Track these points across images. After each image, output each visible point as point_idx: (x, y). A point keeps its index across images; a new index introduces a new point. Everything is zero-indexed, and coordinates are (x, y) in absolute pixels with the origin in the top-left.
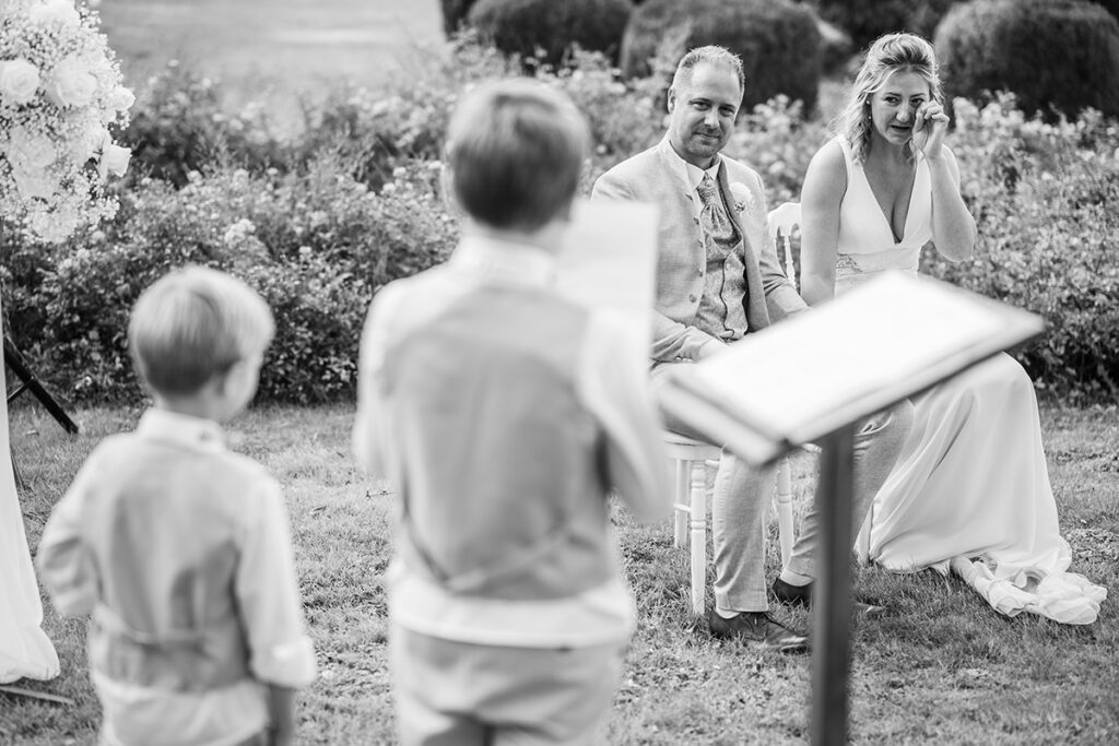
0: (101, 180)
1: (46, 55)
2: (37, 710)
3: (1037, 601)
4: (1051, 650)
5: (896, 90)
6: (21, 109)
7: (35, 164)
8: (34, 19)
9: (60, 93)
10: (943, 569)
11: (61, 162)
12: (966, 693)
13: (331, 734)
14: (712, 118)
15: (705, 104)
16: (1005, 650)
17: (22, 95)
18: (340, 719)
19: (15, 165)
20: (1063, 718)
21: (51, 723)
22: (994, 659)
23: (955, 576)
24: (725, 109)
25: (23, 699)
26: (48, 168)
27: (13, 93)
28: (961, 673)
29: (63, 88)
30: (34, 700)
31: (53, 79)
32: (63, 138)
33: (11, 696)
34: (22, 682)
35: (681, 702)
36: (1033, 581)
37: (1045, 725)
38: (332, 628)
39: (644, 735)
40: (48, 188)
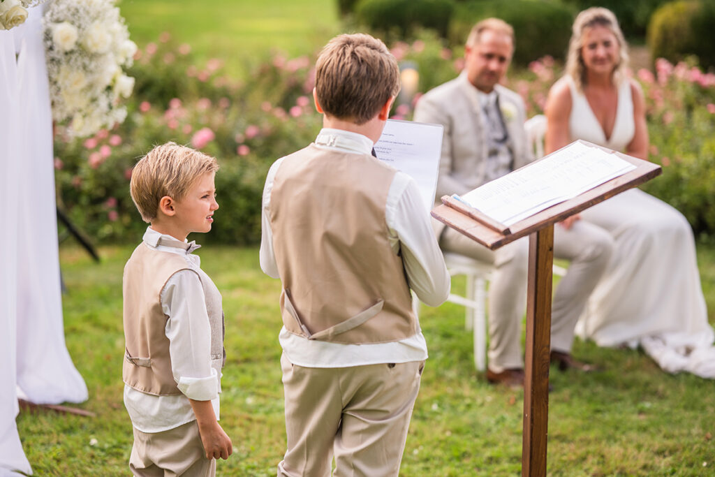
0: (115, 97)
2: (73, 419)
3: (690, 364)
4: (697, 393)
6: (66, 53)
7: (75, 87)
9: (89, 45)
10: (633, 345)
11: (91, 86)
12: (642, 417)
13: (251, 434)
14: (494, 65)
15: (489, 56)
16: (669, 392)
17: (67, 45)
18: (256, 427)
19: (62, 87)
20: (701, 431)
21: (82, 426)
22: (662, 397)
23: (641, 350)
24: (502, 59)
25: (64, 413)
27: (62, 43)
28: (641, 405)
30: (71, 413)
32: (91, 72)
33: (57, 411)
34: (65, 403)
35: (466, 419)
36: (688, 351)
37: (689, 434)
38: (254, 375)
39: (442, 437)
40: (82, 102)
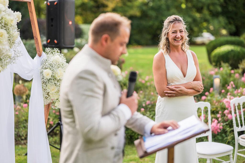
1: (53, 68)
5: (174, 29)
7: (52, 91)
8: (51, 60)
9: (57, 76)
17: (48, 77)
26: (55, 92)
27: (46, 76)
29: (58, 75)
31: (55, 73)
